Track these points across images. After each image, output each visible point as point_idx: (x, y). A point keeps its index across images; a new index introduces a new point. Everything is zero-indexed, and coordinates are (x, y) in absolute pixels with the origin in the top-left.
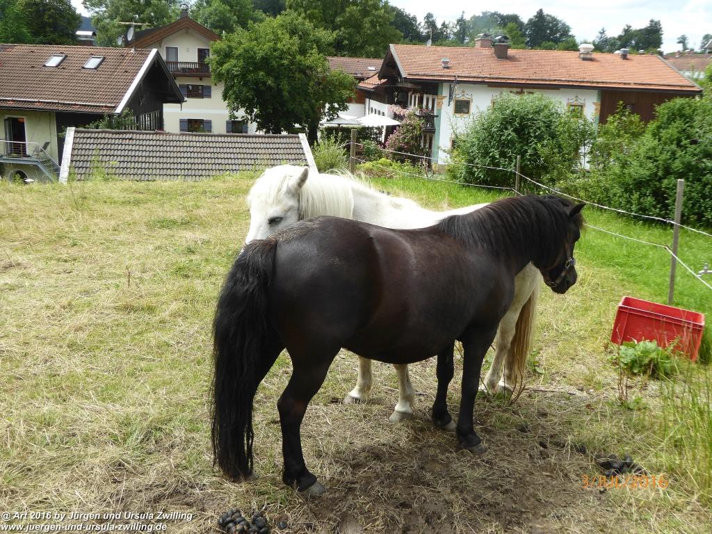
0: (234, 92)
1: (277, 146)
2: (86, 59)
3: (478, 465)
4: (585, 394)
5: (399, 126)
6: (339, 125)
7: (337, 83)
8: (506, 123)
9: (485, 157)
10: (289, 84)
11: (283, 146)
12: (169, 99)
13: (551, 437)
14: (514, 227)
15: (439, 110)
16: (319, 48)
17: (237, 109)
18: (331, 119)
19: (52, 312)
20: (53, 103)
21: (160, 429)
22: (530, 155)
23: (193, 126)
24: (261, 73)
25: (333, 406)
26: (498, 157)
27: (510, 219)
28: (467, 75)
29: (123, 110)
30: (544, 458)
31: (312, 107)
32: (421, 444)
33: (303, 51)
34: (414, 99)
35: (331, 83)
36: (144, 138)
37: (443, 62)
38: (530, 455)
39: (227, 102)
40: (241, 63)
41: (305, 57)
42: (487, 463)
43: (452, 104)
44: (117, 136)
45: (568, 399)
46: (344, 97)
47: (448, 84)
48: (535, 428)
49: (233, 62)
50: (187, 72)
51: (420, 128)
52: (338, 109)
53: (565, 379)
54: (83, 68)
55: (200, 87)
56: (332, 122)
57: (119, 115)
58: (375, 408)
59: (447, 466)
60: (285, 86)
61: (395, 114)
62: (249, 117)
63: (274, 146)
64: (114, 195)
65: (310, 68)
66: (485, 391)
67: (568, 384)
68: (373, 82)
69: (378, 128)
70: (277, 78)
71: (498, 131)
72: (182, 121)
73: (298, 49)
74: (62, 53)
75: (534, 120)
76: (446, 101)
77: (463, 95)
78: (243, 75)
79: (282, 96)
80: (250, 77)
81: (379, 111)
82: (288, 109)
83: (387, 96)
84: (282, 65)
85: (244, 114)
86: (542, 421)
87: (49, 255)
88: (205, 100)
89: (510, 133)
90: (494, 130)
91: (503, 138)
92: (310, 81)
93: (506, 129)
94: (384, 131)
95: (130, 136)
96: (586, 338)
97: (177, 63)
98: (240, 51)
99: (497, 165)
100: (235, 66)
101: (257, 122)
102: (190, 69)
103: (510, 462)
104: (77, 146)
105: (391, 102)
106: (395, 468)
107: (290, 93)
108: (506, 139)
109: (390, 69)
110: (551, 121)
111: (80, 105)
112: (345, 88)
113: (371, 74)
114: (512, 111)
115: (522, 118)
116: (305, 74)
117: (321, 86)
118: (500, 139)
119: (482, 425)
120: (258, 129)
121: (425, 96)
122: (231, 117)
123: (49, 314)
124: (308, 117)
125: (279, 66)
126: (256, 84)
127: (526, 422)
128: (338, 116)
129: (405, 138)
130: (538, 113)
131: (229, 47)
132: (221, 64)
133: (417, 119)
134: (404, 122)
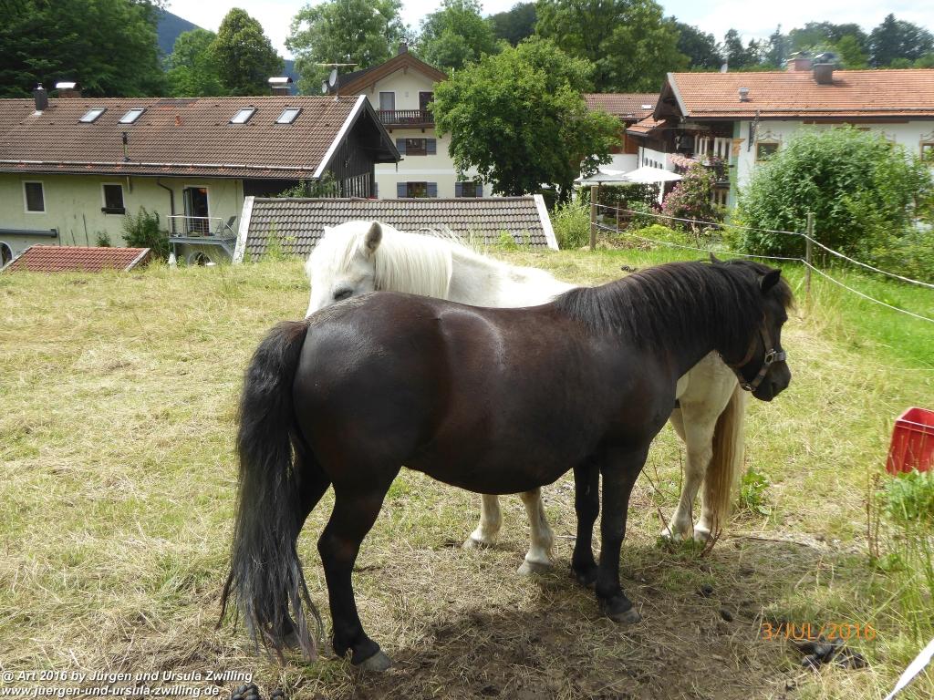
0: (463, 146)
1: (505, 212)
2: (280, 112)
3: (620, 640)
4: (825, 544)
5: (679, 181)
6: (600, 182)
7: (597, 129)
8: (802, 169)
9: (774, 217)
10: (534, 132)
11: (513, 211)
12: (381, 157)
13: (745, 604)
14: (669, 304)
15: (736, 158)
16: (572, 83)
17: (466, 167)
18: (590, 176)
19: (141, 422)
20: (240, 168)
21: (207, 574)
22: (837, 213)
23: (414, 190)
24: (497, 119)
25: (446, 550)
26: (790, 216)
27: (663, 293)
28: (773, 109)
29: (322, 173)
30: (720, 635)
31: (565, 161)
32: (547, 606)
33: (551, 89)
34: (702, 143)
35: (588, 128)
36: (338, 207)
37: (741, 93)
38: (702, 630)
39: (454, 158)
40: (471, 107)
41: (554, 96)
42: (633, 637)
43: (754, 148)
44: (305, 206)
45: (794, 551)
46: (606, 146)
47: (747, 122)
48: (723, 592)
49: (462, 106)
50: (407, 123)
51: (709, 184)
52: (598, 162)
53: (800, 524)
54: (276, 123)
55: (424, 142)
56: (590, 179)
57: (318, 180)
58: (501, 557)
59: (573, 639)
60: (528, 136)
61: (677, 166)
62: (483, 177)
63: (501, 212)
64: (281, 278)
65: (562, 110)
66: (669, 537)
67: (803, 530)
68: (646, 125)
69: (654, 186)
70: (517, 125)
71: (790, 181)
72: (399, 185)
73: (544, 87)
74: (252, 106)
75: (842, 164)
76: (744, 145)
77: (769, 136)
78: (474, 124)
79: (524, 148)
80: (482, 125)
81: (656, 163)
82: (532, 164)
83: (665, 142)
84: (525, 108)
85: (477, 173)
86: (741, 583)
87: (168, 352)
88: (429, 157)
89: (807, 184)
90: (785, 179)
91: (799, 190)
92: (561, 126)
93: (803, 178)
94: (662, 189)
95: (320, 205)
96: (851, 466)
97: (393, 112)
98: (471, 92)
99: (792, 227)
100: (464, 112)
101: (493, 182)
102: (409, 119)
103: (669, 639)
104: (256, 220)
105: (671, 150)
106: (494, 639)
107: (534, 144)
108: (803, 192)
109: (668, 106)
110: (868, 166)
111: (272, 169)
112: (608, 133)
113: (646, 115)
114: (811, 154)
115: (825, 163)
116: (555, 118)
117: (575, 133)
118: (794, 194)
119: (647, 584)
120: (495, 191)
121: (716, 140)
122: (459, 177)
123: (137, 426)
124: (558, 174)
125: (519, 110)
126: (491, 132)
127: (713, 583)
128: (598, 172)
129: (688, 197)
130: (849, 154)
131: (457, 88)
132: (446, 110)
133: (705, 170)
134: (687, 175)
